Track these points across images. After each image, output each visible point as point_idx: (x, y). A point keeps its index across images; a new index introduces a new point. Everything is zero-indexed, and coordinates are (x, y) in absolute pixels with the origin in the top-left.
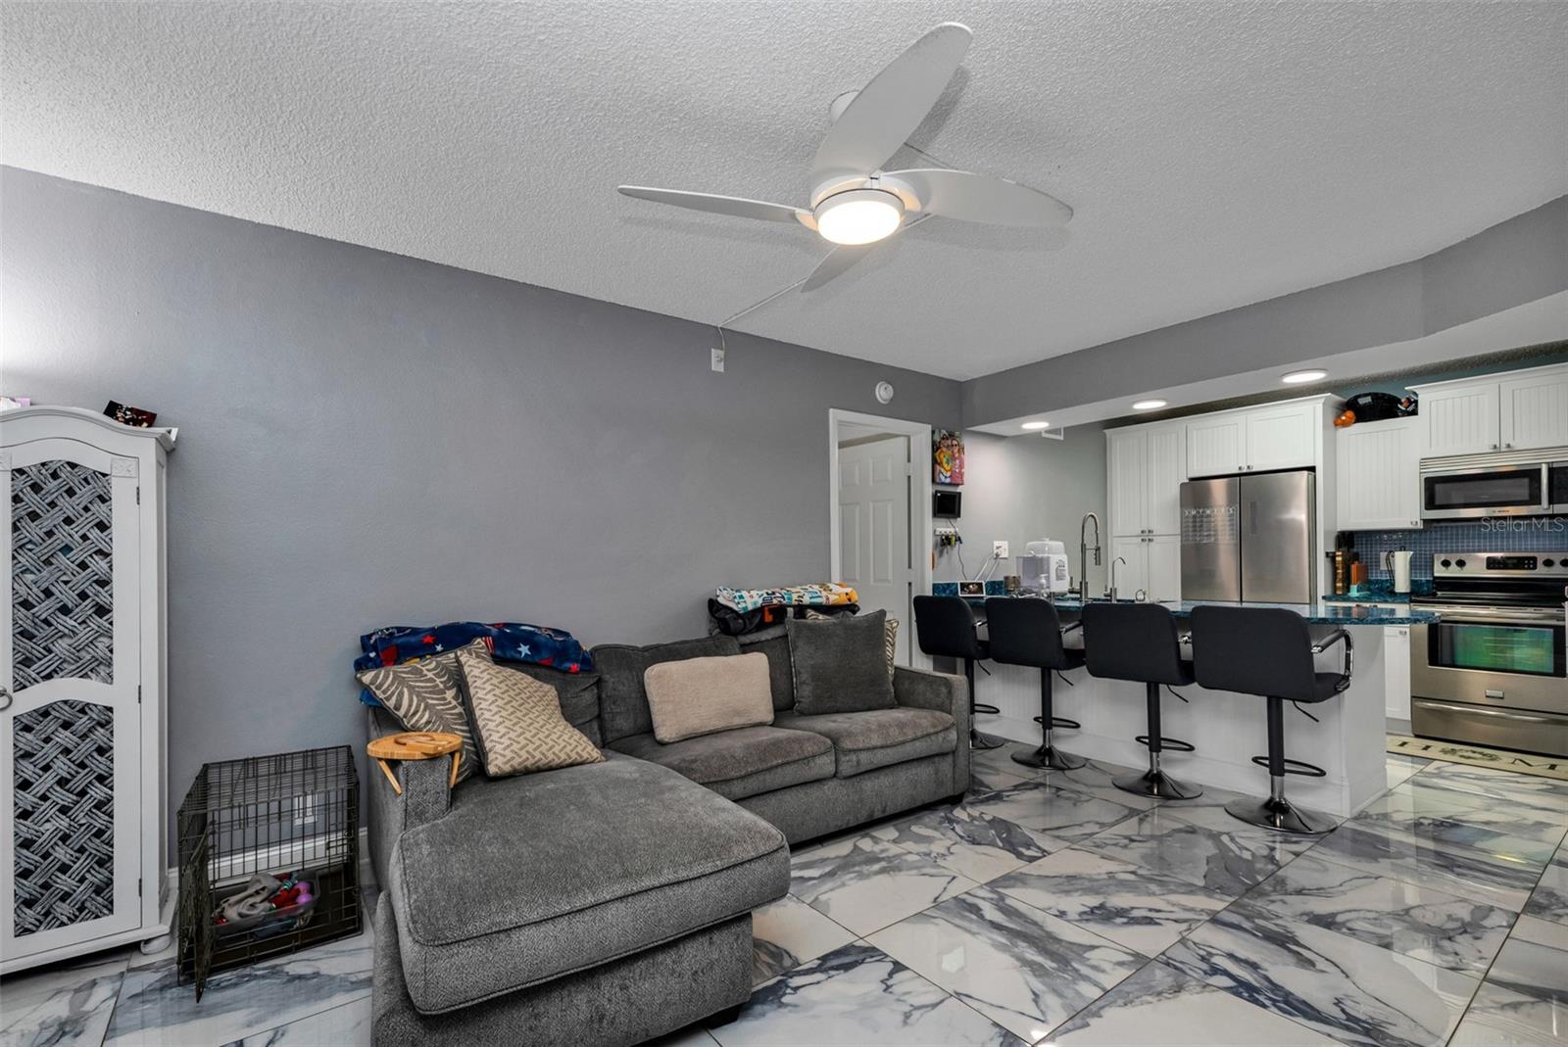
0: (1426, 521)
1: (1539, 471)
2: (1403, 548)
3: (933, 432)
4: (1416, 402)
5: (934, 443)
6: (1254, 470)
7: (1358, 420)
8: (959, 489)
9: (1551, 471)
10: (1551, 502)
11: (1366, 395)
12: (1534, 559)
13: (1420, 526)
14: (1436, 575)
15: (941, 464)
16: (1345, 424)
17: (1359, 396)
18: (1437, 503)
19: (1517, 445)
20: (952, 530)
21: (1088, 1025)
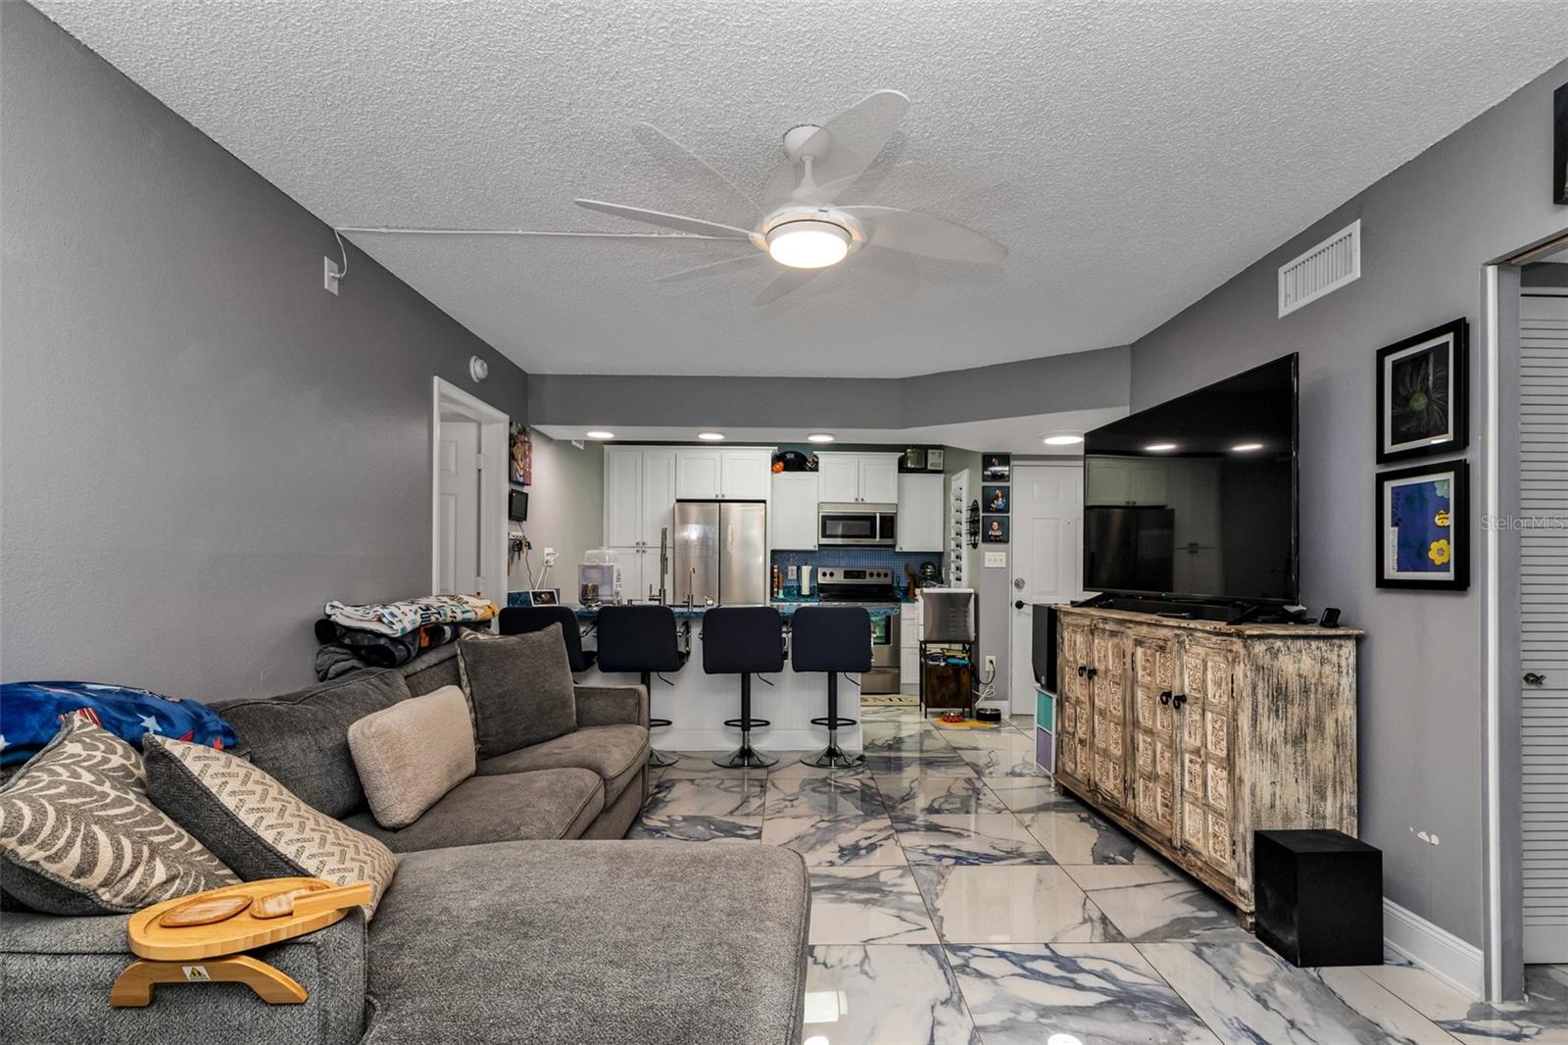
0: (820, 545)
1: (875, 517)
2: (806, 564)
3: (511, 424)
4: (817, 463)
5: (511, 437)
6: (726, 498)
7: (784, 470)
8: (526, 489)
9: (881, 517)
10: (881, 537)
11: (791, 452)
12: (865, 572)
13: (817, 549)
14: (820, 582)
15: (516, 460)
16: (778, 472)
17: (787, 452)
18: (828, 533)
19: (867, 501)
20: (521, 534)
21: (942, 919)
